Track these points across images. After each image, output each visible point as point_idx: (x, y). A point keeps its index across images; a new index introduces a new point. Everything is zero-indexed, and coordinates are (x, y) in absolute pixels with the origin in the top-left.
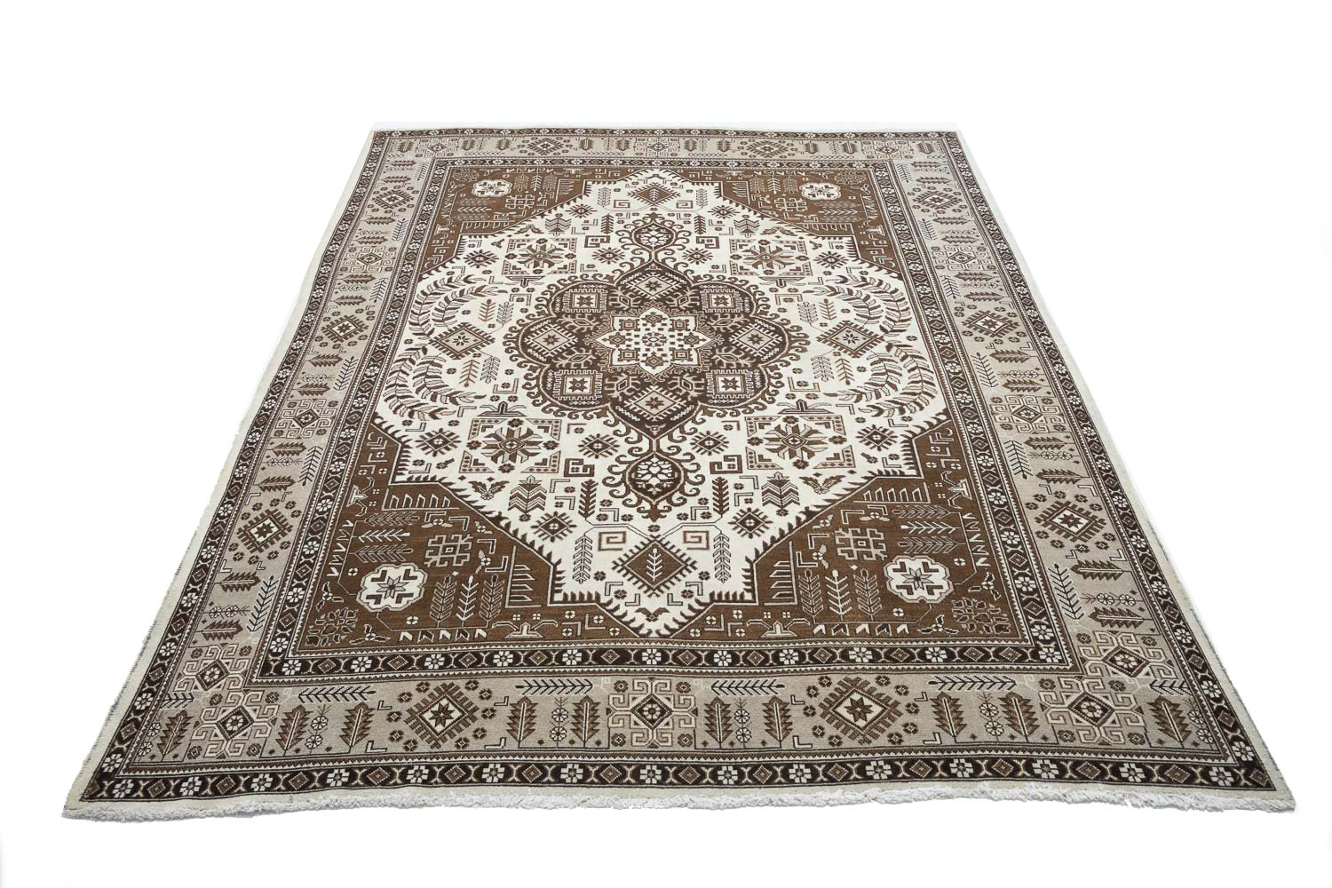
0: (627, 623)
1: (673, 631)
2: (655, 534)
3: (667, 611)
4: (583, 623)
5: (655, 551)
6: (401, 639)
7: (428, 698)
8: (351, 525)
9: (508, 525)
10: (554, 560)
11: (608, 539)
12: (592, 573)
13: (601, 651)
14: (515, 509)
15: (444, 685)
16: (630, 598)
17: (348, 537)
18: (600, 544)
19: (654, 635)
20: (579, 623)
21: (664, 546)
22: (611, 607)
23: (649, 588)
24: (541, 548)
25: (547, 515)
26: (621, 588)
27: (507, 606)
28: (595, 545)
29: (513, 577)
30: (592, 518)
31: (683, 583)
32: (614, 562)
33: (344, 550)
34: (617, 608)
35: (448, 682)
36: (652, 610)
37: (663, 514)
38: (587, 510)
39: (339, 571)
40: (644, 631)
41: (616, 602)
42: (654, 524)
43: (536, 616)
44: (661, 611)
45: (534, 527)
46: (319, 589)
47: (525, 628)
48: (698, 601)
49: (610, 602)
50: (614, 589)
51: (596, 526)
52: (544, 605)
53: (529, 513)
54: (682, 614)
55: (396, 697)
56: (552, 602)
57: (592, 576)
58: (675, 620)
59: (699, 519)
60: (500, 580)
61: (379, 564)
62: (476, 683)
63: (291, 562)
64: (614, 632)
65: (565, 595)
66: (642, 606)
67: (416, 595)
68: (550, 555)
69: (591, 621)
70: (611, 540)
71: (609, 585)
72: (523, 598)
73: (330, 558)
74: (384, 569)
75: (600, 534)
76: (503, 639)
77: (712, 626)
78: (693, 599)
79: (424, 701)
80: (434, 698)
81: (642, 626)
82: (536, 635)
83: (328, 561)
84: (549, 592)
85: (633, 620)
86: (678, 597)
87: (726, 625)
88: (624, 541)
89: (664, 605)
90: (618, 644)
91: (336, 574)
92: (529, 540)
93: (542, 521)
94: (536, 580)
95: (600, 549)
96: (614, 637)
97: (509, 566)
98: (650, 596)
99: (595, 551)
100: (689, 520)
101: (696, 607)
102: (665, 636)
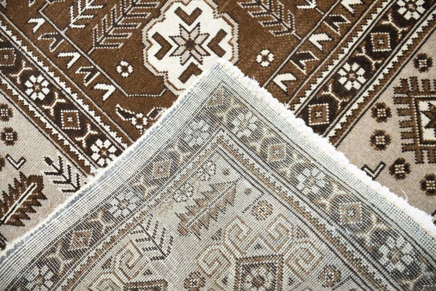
6: (284, 87)
7: (402, 118)
8: (41, 21)
15: (397, 90)
17: (59, 37)
33: (77, 56)
35: (397, 83)
39: (109, 83)
46: (120, 123)
55: (369, 149)
61: (138, 34)
62: (423, 56)
63: (43, 125)
67: (228, 29)
73: (79, 80)
74: (151, 33)
79: (403, 124)
80: (409, 112)
83: (81, 86)
91: (111, 89)
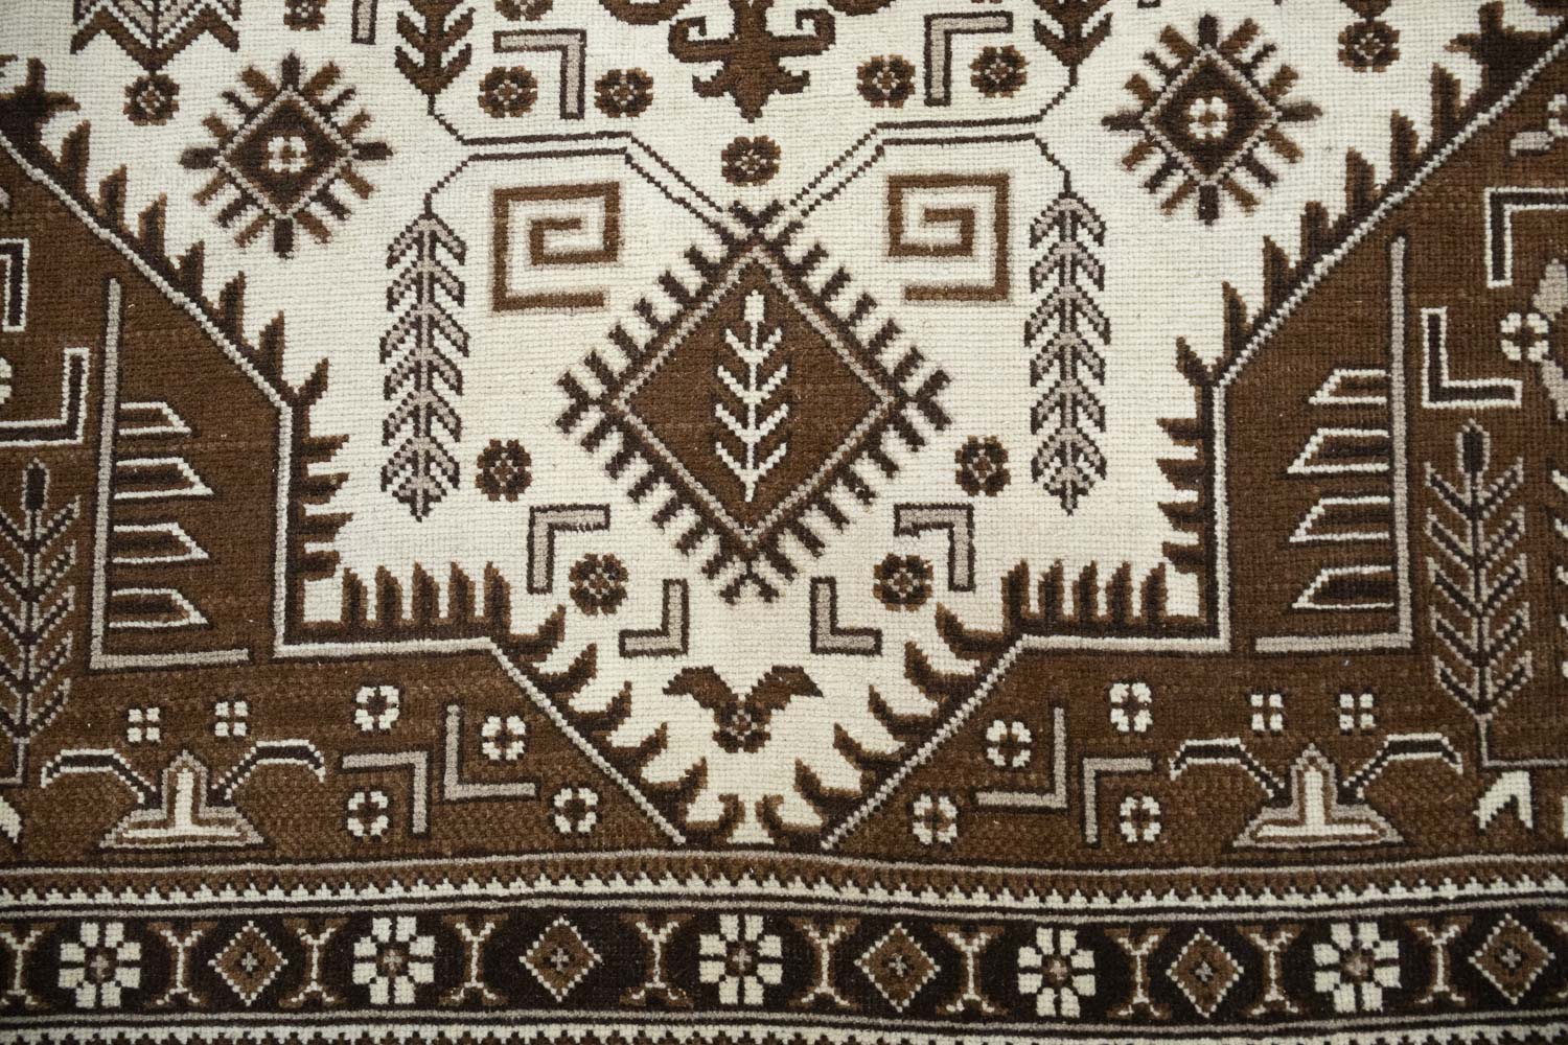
0: (631, 761)
1: (834, 805)
2: (755, 198)
3: (809, 688)
4: (436, 762)
5: (755, 309)
9: (78, 143)
10: (295, 373)
11: (538, 229)
12: (467, 452)
13: (521, 925)
14: (103, 43)
16: (641, 608)
18: (500, 269)
19: (751, 831)
20: (419, 759)
21: (796, 273)
22: (557, 663)
23: (731, 545)
24: (234, 292)
25: (252, 77)
26: (599, 544)
27: (99, 660)
28: (476, 274)
29: (120, 480)
30: (462, 97)
31: (882, 511)
32: (568, 383)
34: (584, 669)
36: (742, 682)
37: (793, 65)
38: (434, 39)
40: (704, 810)
41: (582, 630)
42: (750, 131)
43: (230, 718)
44: (786, 684)
45: (196, 159)
47: (185, 783)
48: (948, 626)
49: (553, 631)
50: (571, 549)
51: (483, 149)
52: (261, 652)
53: (173, 70)
54: (878, 706)
56: (298, 631)
57: (470, 472)
58: (845, 744)
59: (967, 101)
60: (61, 498)
64: (576, 810)
65: (353, 587)
66: (694, 660)
68: (274, 334)
69: (471, 739)
70: (556, 242)
71: (553, 521)
72: (166, 607)
75: (503, 199)
76: (96, 856)
77: (1010, 780)
78: (928, 611)
81: (696, 778)
82: (232, 829)
84: (281, 568)
85: (655, 744)
86: (859, 606)
87: (1075, 773)
88: (610, 250)
89: (795, 654)
90: (594, 886)
92: (175, 249)
93: (233, 119)
94: (218, 496)
95: (503, 301)
96: (573, 842)
97: (96, 409)
98: (730, 594)
99: (475, 313)
100: (915, 107)
101: (944, 661)
102: (801, 840)
